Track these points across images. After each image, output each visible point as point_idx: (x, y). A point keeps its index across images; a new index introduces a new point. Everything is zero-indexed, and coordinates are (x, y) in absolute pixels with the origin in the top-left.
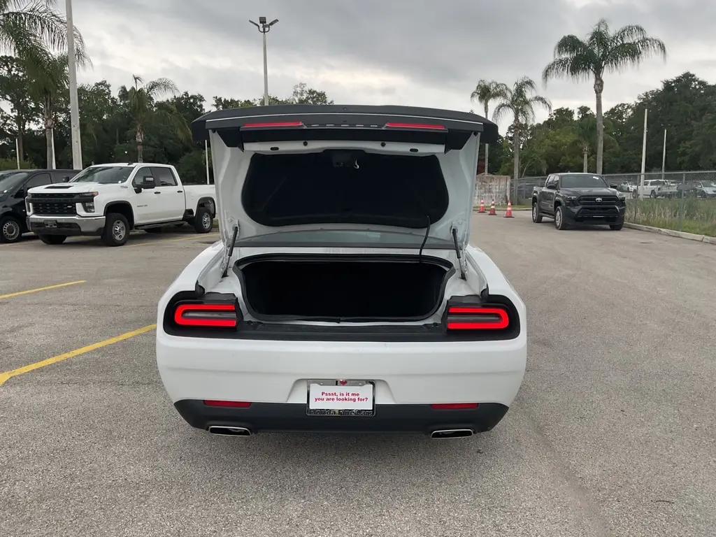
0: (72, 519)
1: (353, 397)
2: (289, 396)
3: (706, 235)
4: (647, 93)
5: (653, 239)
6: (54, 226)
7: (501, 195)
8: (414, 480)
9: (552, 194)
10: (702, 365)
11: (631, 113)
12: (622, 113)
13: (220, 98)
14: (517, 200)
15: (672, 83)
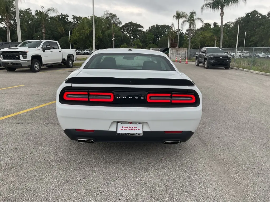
0: (24, 175)
1: (134, 129)
2: (109, 128)
3: (261, 71)
4: (239, 18)
5: (241, 73)
6: (11, 64)
7: (183, 56)
8: (156, 159)
9: (203, 55)
10: (262, 119)
11: (233, 25)
12: (229, 25)
13: (75, 16)
14: (190, 57)
15: (249, 14)
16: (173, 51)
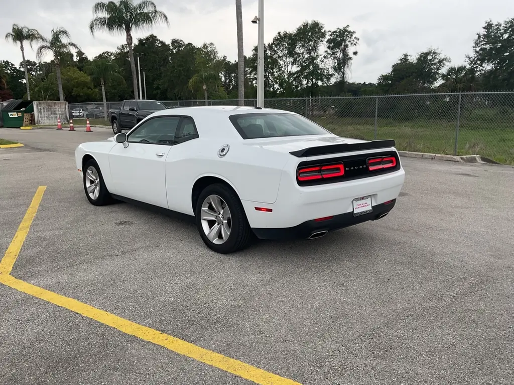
11: (114, 58)
12: (107, 58)
15: (143, 40)
16: (42, 108)
